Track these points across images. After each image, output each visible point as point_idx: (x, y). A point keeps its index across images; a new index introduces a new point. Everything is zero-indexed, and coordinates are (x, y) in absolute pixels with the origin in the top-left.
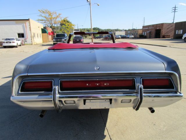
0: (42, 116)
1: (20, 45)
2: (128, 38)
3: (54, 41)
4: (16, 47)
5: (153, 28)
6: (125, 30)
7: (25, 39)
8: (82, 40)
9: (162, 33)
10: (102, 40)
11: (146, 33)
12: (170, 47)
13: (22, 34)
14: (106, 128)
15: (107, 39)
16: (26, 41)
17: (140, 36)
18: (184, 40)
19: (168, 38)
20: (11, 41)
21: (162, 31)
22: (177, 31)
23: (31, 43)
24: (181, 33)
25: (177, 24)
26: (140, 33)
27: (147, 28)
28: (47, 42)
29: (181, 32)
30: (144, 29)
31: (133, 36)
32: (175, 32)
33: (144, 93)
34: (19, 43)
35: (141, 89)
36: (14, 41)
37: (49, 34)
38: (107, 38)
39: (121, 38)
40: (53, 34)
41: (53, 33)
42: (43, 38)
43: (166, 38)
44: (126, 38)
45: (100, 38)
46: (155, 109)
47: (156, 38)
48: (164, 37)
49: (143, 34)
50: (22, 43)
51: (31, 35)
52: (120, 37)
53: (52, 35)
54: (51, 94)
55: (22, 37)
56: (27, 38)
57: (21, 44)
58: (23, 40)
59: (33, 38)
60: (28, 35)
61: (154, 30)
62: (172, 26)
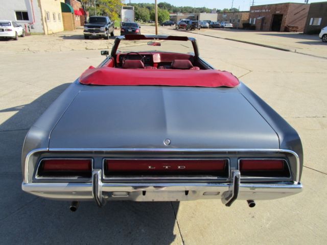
0: (73, 209)
1: (22, 36)
2: (223, 27)
3: (85, 31)
4: (15, 39)
5: (268, 12)
6: (218, 11)
7: (30, 24)
8: (138, 31)
9: (285, 23)
10: (174, 29)
11: (255, 19)
12: (295, 52)
13: (23, 13)
14: (176, 221)
15: (183, 28)
16: (32, 28)
17: (244, 24)
18: (322, 38)
19: (294, 31)
20: (4, 28)
21: (284, 17)
22: (312, 19)
23: (43, 31)
24: (319, 24)
25: (313, 5)
26: (245, 19)
27: (259, 11)
28: (72, 30)
29: (318, 22)
30: (253, 11)
31: (231, 25)
32: (308, 21)
33: (241, 183)
34: (20, 31)
35: (236, 179)
36: (9, 27)
37: (76, 14)
38: (184, 25)
39: (209, 28)
40: (83, 14)
41: (83, 11)
42: (64, 21)
43: (292, 31)
44: (219, 28)
45: (170, 25)
46: (255, 202)
47: (273, 30)
48: (286, 30)
49: (250, 22)
50: (25, 30)
51: (42, 16)
52: (208, 25)
53: (81, 16)
54: (89, 181)
55: (24, 19)
56: (33, 21)
57: (23, 33)
58: (27, 25)
59: (46, 21)
60: (35, 15)
61: (271, 15)
62: (304, 9)
